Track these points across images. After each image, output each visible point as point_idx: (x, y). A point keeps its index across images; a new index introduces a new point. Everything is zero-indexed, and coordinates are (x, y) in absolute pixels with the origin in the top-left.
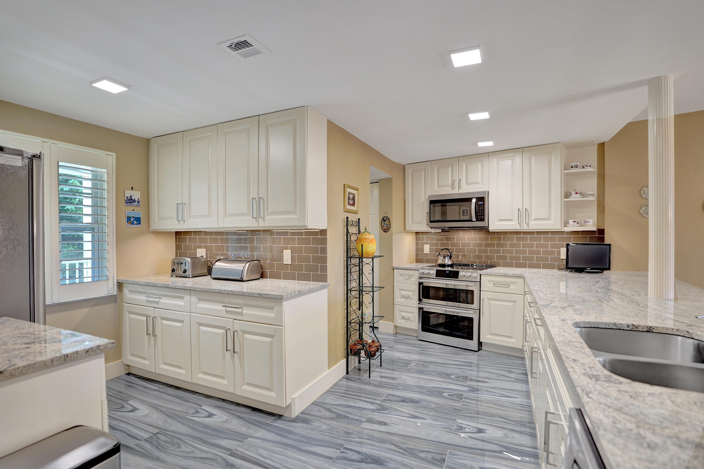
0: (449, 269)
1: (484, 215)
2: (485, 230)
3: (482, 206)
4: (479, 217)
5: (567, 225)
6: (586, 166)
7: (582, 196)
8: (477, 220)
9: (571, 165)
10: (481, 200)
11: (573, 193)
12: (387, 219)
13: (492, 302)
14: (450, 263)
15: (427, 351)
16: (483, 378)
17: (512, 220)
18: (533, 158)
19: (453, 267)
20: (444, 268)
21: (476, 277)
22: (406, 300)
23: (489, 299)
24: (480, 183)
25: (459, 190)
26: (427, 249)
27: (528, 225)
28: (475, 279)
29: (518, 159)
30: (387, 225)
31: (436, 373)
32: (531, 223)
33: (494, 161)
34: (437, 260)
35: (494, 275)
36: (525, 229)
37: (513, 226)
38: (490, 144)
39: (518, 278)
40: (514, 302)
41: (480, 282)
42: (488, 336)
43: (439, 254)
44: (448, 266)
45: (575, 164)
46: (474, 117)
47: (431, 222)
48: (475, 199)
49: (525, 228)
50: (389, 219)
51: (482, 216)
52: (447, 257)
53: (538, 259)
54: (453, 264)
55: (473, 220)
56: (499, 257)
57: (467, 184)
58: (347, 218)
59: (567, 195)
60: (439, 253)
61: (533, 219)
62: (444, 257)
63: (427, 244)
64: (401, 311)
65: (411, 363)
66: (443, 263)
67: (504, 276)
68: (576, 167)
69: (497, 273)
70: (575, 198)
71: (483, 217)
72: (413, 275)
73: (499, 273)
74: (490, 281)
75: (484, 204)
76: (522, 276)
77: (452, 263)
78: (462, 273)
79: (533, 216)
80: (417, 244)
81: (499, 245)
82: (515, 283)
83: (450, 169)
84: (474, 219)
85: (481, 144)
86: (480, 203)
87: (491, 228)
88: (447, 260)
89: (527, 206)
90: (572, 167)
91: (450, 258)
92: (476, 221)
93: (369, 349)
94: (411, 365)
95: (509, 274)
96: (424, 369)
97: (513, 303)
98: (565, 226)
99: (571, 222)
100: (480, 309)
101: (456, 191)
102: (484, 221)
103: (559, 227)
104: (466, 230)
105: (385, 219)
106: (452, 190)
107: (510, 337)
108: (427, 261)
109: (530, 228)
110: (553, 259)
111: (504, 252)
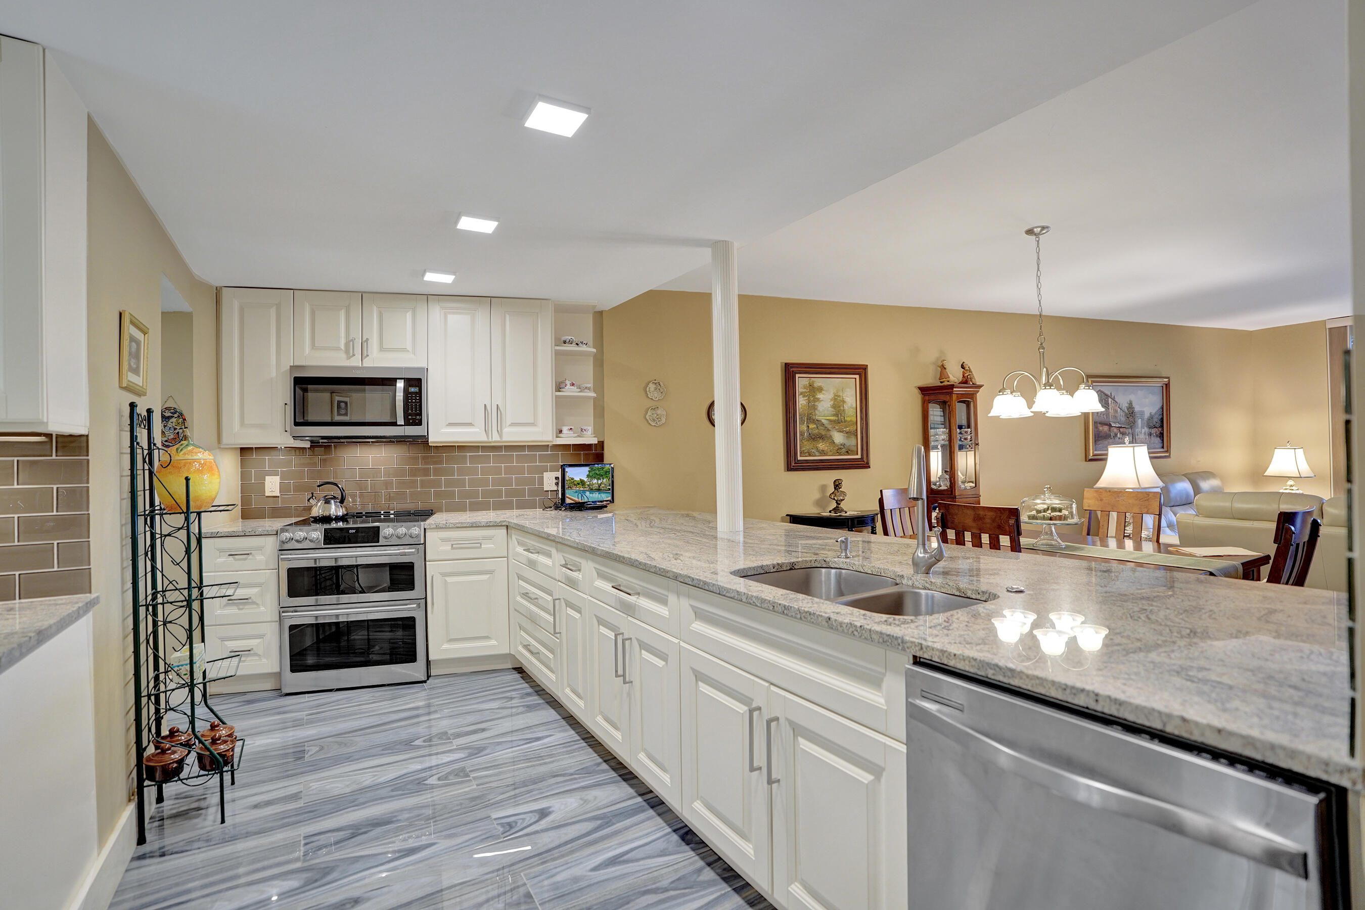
0: (340, 524)
1: (420, 414)
2: (422, 442)
3: (416, 397)
4: (410, 417)
5: (560, 435)
6: (582, 343)
7: (579, 390)
8: (408, 423)
9: (564, 338)
10: (415, 385)
11: (568, 383)
12: (176, 415)
13: (449, 580)
14: (340, 513)
15: (323, 712)
16: (473, 724)
17: (473, 425)
18: (508, 318)
19: (347, 522)
20: (328, 525)
21: (418, 536)
22: (239, 609)
23: (445, 574)
24: (408, 351)
25: (364, 361)
26: (272, 485)
27: (500, 433)
28: (415, 539)
29: (481, 316)
30: (175, 429)
31: (381, 748)
32: (506, 430)
33: (436, 311)
34: (309, 508)
35: (452, 528)
36: (495, 442)
37: (472, 434)
38: (447, 279)
39: (497, 528)
40: (490, 572)
41: (425, 543)
42: (445, 646)
43: (313, 496)
44: (338, 519)
45: (570, 338)
46: (467, 224)
47: (297, 424)
48: (403, 380)
49: (495, 438)
50: (181, 415)
51: (417, 414)
52: (332, 501)
53: (509, 493)
54: (347, 515)
55: (398, 424)
56: (438, 495)
57: (382, 349)
58: (133, 406)
59: (559, 388)
60: (312, 494)
61: (508, 423)
62: (327, 502)
63: (275, 474)
64: (223, 639)
65: (306, 748)
66: (326, 514)
67: (472, 527)
68: (571, 342)
69: (459, 523)
70: (569, 391)
71: (418, 417)
72: (260, 549)
73: (462, 523)
74: (443, 540)
75: (420, 393)
76: (503, 524)
77: (345, 513)
78: (387, 530)
79: (509, 419)
80: (244, 476)
81: (437, 472)
82: (490, 538)
83: (342, 314)
84: (401, 421)
85: (430, 277)
86: (412, 390)
87: (433, 439)
88: (333, 507)
89: (497, 400)
90: (565, 342)
91: (342, 502)
92: (404, 425)
93: (215, 750)
94: (310, 753)
95: (480, 522)
96: (345, 750)
97: (488, 576)
98: (557, 436)
99: (565, 429)
100: (426, 598)
101: (356, 362)
102: (421, 424)
103: (550, 439)
104: (369, 442)
105: (167, 414)
106: (349, 358)
107: (487, 638)
108: (276, 513)
109: (504, 439)
110: (533, 492)
111: (449, 483)
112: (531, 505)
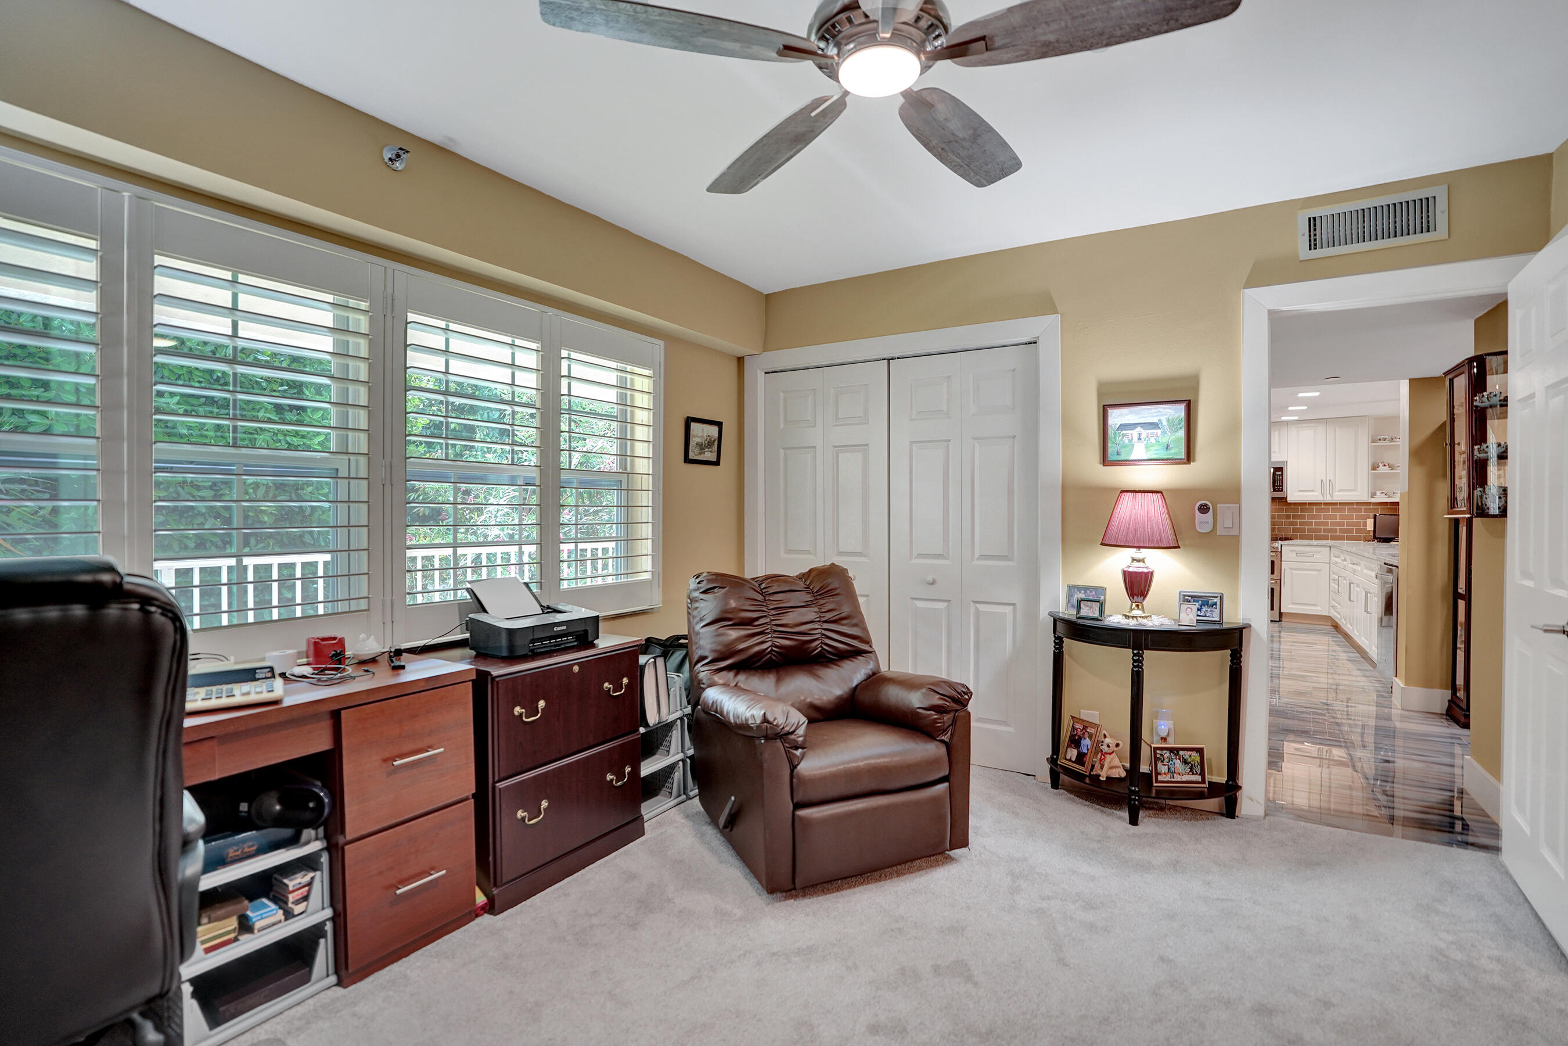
1: (1282, 486)
2: (1283, 500)
3: (1280, 477)
4: (1276, 487)
5: (1374, 497)
6: (1394, 438)
7: (1392, 469)
8: (1275, 491)
9: (1379, 437)
10: (1280, 470)
11: (1381, 465)
13: (1294, 572)
17: (1314, 491)
18: (1338, 429)
21: (1277, 548)
23: (1291, 569)
24: (1277, 452)
27: (1331, 496)
29: (1321, 429)
32: (1335, 494)
33: (1293, 430)
35: (1297, 545)
36: (1328, 501)
37: (1315, 496)
39: (1324, 547)
40: (1319, 570)
41: (1281, 552)
42: (1291, 606)
45: (1382, 437)
49: (1328, 499)
51: (1280, 486)
53: (1342, 531)
56: (1295, 530)
59: (1375, 467)
61: (1337, 489)
67: (1308, 545)
68: (1384, 439)
70: (1382, 470)
74: (1291, 551)
75: (1282, 475)
76: (1327, 545)
79: (1338, 487)
81: (1297, 517)
82: (1319, 552)
86: (1277, 473)
87: (1290, 499)
89: (1330, 477)
90: (1380, 440)
95: (1313, 544)
97: (1317, 572)
98: (1372, 497)
99: (1378, 493)
100: (1281, 579)
102: (1282, 491)
103: (1366, 499)
107: (1315, 604)
109: (1334, 499)
110: (1358, 531)
111: (1301, 524)
112: (1358, 539)
